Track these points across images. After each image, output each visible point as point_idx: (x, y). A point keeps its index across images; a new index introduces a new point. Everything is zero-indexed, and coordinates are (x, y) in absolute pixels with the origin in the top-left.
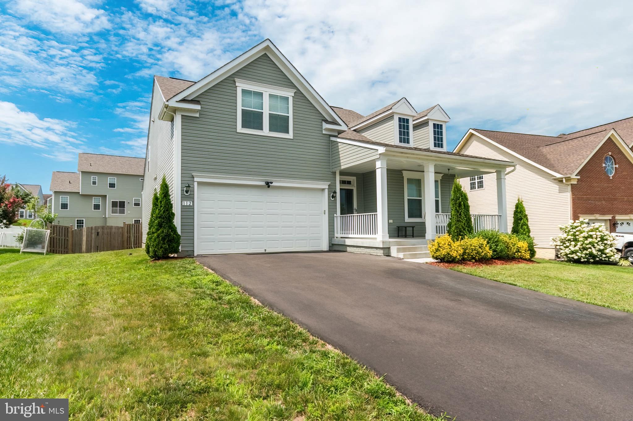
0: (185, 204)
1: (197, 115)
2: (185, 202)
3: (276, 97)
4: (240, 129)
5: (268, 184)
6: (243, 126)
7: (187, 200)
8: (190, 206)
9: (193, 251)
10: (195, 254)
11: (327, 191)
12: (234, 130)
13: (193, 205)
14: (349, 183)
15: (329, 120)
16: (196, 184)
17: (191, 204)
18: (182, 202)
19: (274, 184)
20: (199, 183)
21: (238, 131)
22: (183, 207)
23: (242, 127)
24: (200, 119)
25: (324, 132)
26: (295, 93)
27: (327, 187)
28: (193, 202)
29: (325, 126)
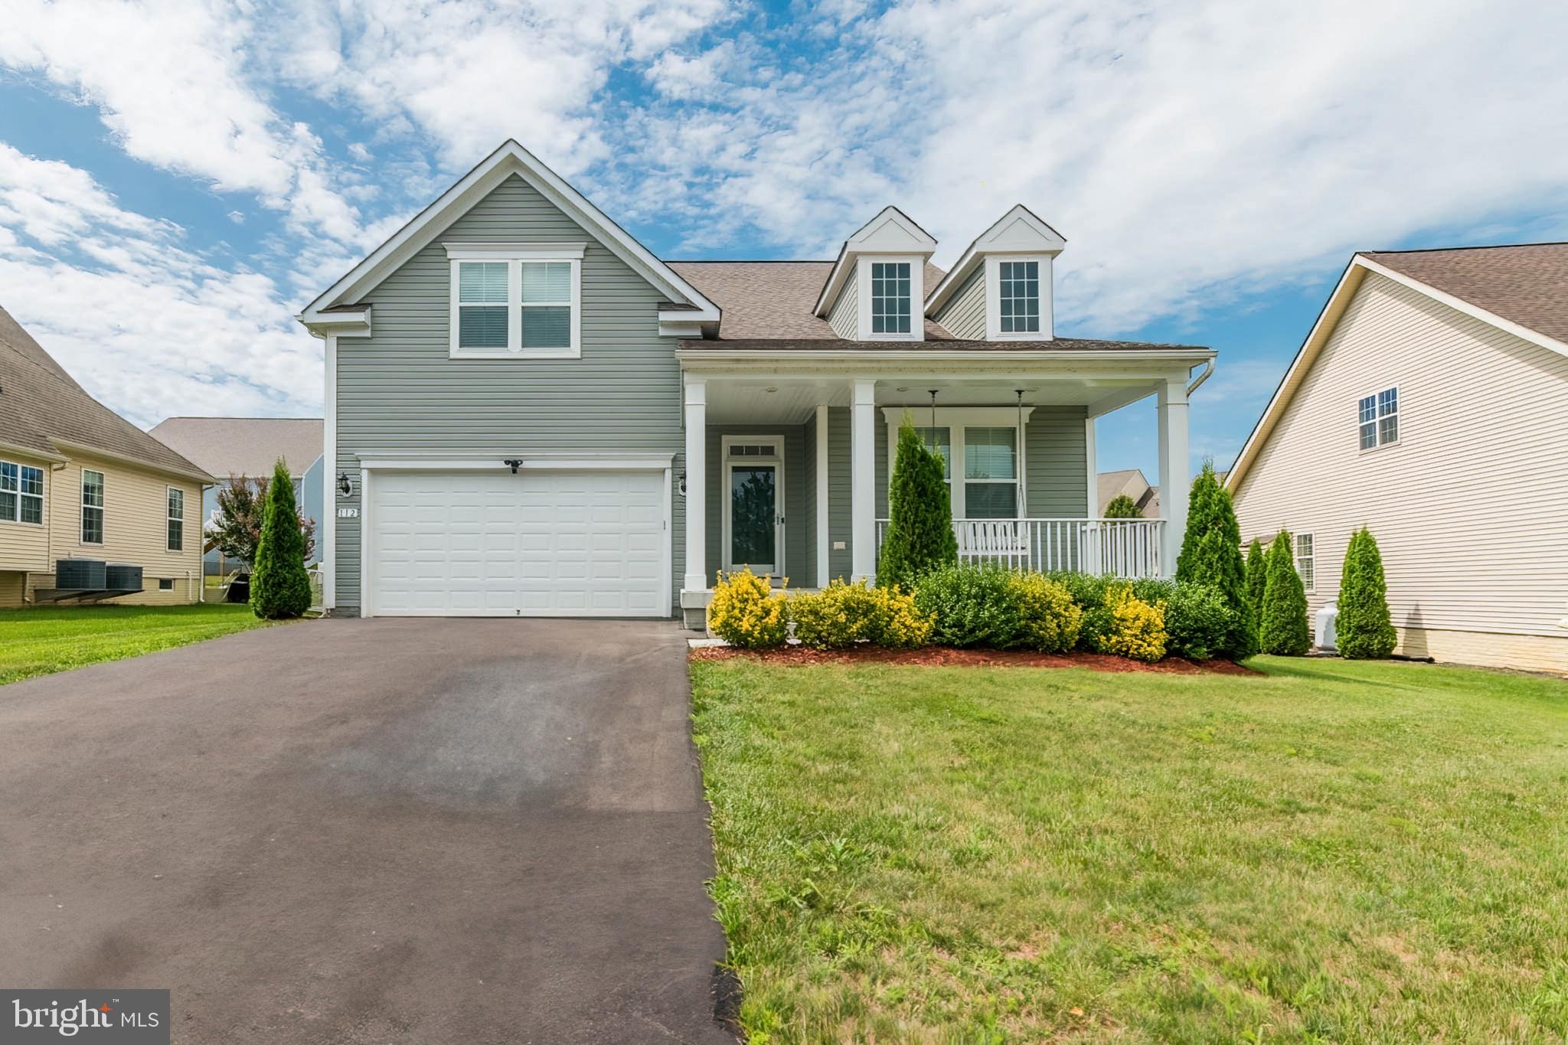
0: (344, 515)
1: (367, 333)
2: (344, 511)
3: (540, 267)
4: (456, 351)
5: (515, 465)
6: (463, 344)
7: (348, 507)
8: (352, 518)
9: (359, 608)
10: (364, 614)
11: (668, 474)
12: (443, 354)
13: (359, 516)
14: (769, 451)
15: (677, 300)
16: (365, 474)
17: (355, 515)
18: (337, 510)
19: (526, 465)
20: (373, 472)
21: (451, 357)
22: (339, 520)
23: (461, 346)
24: (374, 341)
25: (662, 332)
26: (587, 249)
27: (669, 465)
28: (359, 510)
29: (665, 316)
